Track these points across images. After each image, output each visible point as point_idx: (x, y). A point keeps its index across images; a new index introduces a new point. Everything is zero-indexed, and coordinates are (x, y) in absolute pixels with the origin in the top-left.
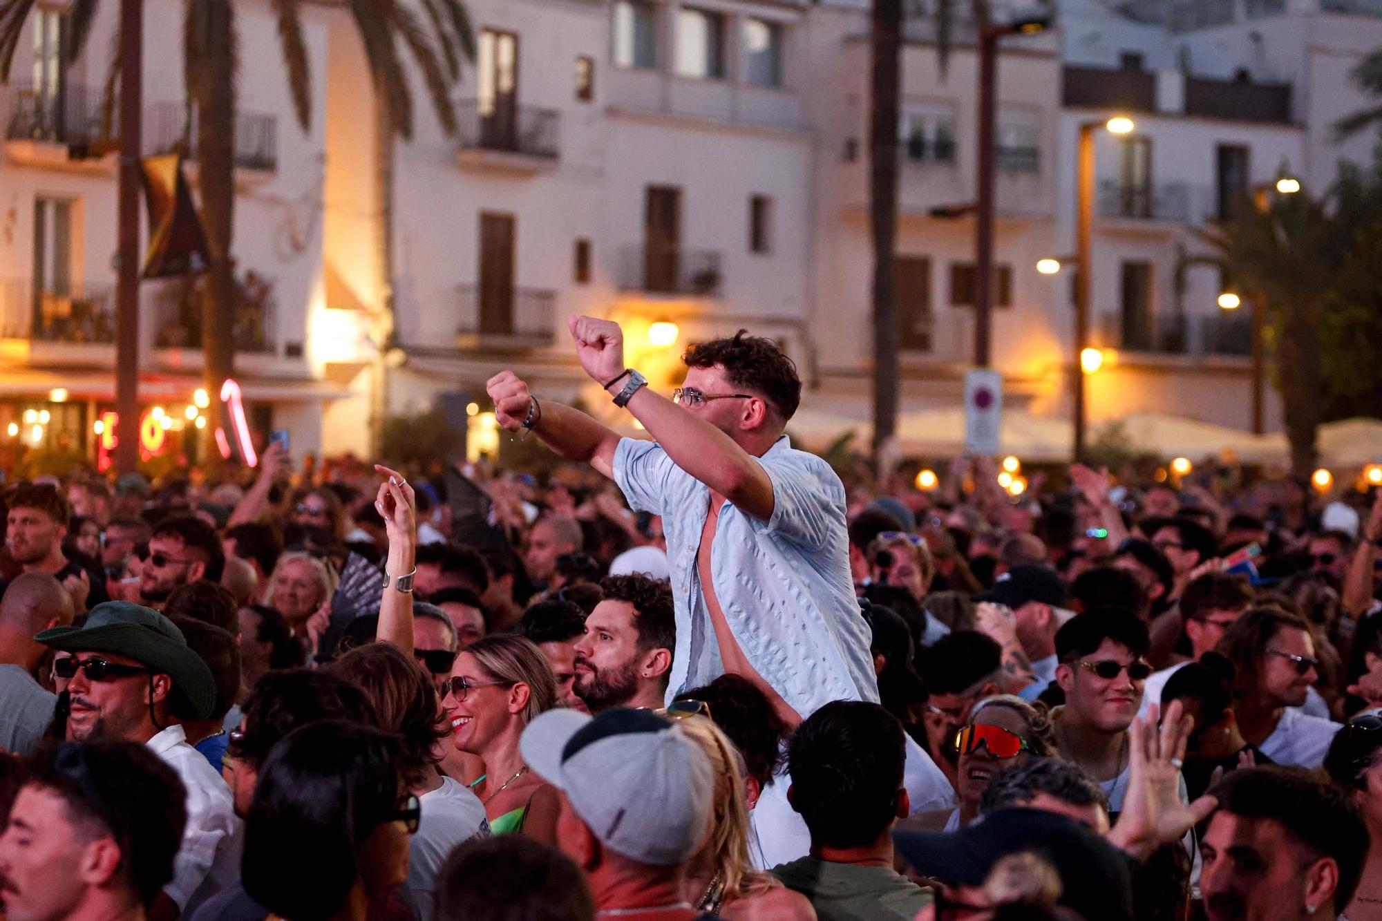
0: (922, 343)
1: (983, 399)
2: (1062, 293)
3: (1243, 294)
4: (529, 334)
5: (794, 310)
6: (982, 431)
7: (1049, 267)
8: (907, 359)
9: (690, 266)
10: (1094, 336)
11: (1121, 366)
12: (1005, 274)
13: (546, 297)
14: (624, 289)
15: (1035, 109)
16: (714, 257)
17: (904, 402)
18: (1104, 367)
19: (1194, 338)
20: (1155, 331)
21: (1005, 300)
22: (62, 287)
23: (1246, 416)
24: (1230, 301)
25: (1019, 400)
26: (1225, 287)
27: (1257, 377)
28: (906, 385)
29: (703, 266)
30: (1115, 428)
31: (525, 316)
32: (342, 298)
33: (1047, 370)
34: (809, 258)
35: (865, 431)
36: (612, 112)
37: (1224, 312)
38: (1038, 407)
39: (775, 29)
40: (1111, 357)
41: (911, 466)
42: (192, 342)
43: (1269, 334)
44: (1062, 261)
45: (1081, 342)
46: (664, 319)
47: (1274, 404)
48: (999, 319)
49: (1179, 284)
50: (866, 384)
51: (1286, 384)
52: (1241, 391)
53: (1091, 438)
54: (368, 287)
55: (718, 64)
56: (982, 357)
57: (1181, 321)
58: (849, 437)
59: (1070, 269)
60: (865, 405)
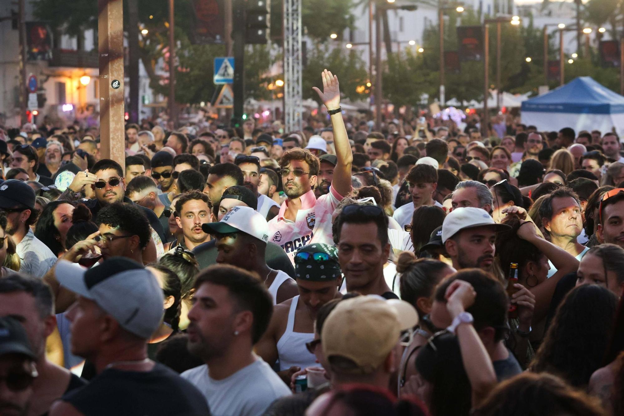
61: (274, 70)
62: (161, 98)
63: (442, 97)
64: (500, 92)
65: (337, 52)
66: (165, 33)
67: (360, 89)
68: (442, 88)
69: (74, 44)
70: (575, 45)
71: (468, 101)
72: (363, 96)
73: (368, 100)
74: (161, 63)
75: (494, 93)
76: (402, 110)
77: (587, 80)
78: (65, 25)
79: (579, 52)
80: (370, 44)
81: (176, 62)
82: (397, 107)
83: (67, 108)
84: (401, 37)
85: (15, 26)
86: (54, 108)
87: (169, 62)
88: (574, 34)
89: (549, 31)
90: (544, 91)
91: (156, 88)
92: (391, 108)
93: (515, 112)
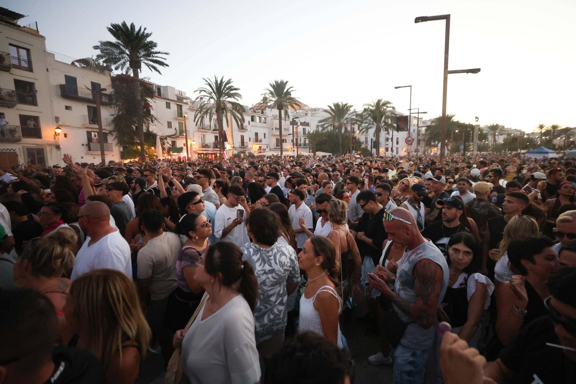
5: (268, 144)
9: (259, 140)
13: (247, 143)
15: (288, 125)
16: (261, 139)
22: (204, 143)
27: (310, 148)
31: (245, 145)
32: (229, 144)
34: (269, 139)
35: (280, 154)
36: (252, 126)
39: (265, 118)
42: (217, 148)
46: (257, 144)
54: (231, 142)
55: (260, 121)
61: (471, 147)
62: (449, 152)
63: (507, 151)
64: (521, 150)
65: (484, 144)
66: (450, 141)
67: (489, 150)
68: (507, 149)
69: (434, 143)
70: (540, 140)
71: (513, 151)
72: (490, 151)
73: (491, 152)
74: (449, 146)
75: (519, 150)
76: (498, 153)
77: (543, 147)
78: (432, 141)
79: (541, 141)
80: (492, 142)
81: (452, 146)
82: (497, 153)
83: (432, 154)
84: (498, 140)
85: (424, 141)
86: (430, 154)
87: (451, 146)
88: (539, 138)
89: (533, 138)
90: (531, 149)
91: (448, 150)
92: (495, 153)
93: (524, 154)
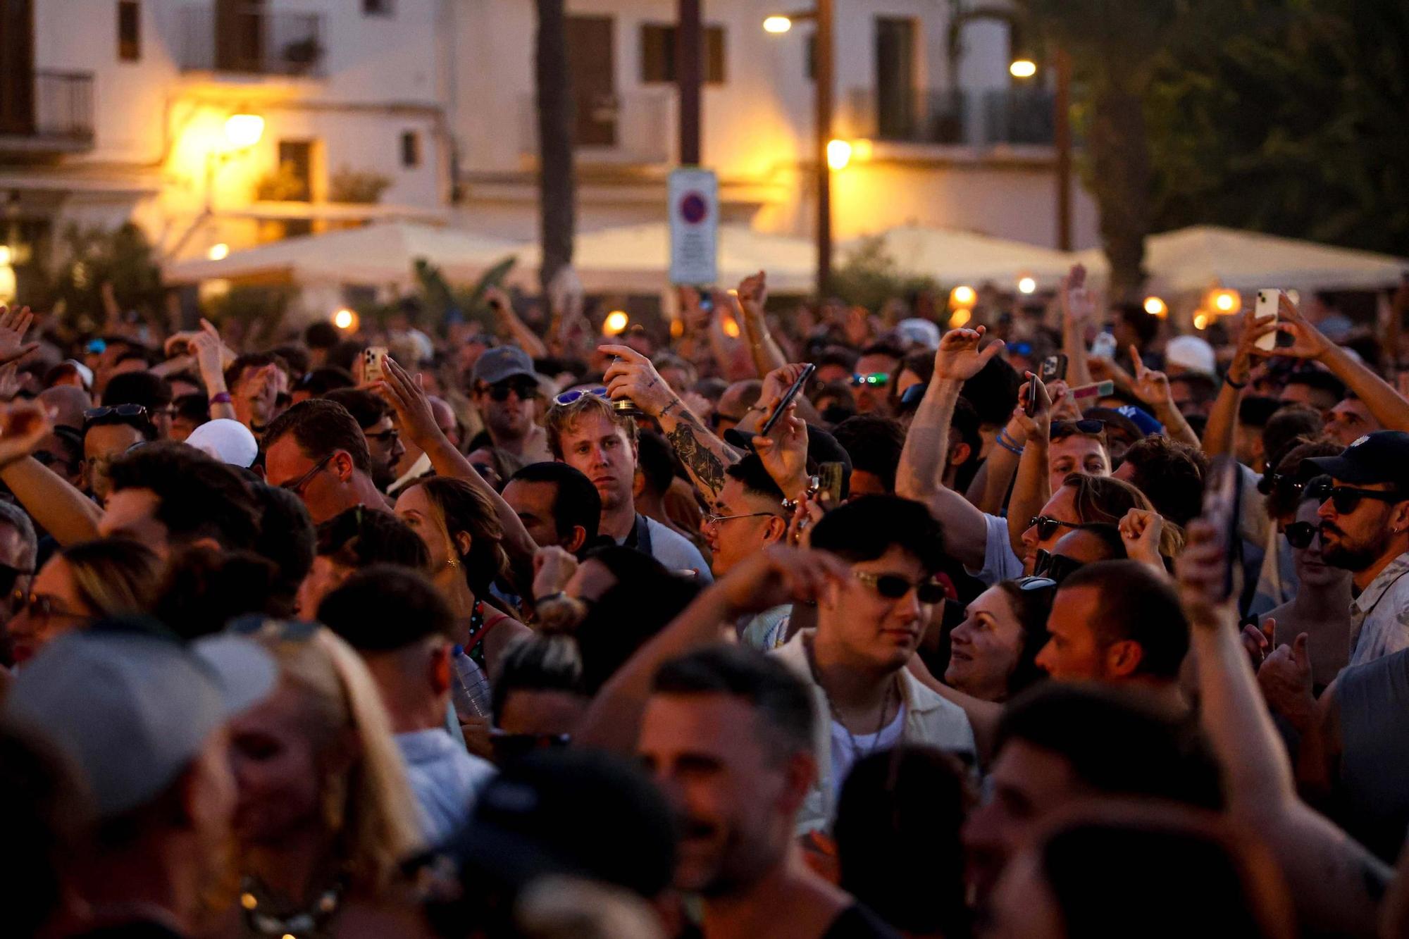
0: (606, 135)
1: (694, 209)
2: (796, 62)
3: (1039, 60)
4: (55, 135)
5: (426, 94)
6: (692, 252)
7: (777, 25)
8: (585, 158)
9: (280, 34)
10: (841, 123)
11: (876, 162)
12: (718, 35)
13: (79, 79)
14: (188, 67)
16: (313, 20)
17: (583, 218)
18: (853, 163)
19: (976, 123)
20: (922, 111)
21: (718, 76)
23: (1048, 225)
24: (1024, 69)
25: (741, 213)
26: (1016, 53)
27: (1062, 170)
28: (584, 193)
29: (298, 34)
30: (873, 246)
33: (775, 170)
35: (530, 256)
37: (1016, 82)
38: (764, 221)
40: (865, 149)
41: (595, 306)
43: (1076, 112)
44: (796, 17)
45: (823, 129)
46: (244, 109)
47: (1085, 209)
48: (711, 97)
49: (954, 47)
50: (530, 193)
51: (1100, 181)
52: (1042, 192)
53: (840, 261)
56: (690, 152)
57: (957, 97)
58: (509, 264)
59: (807, 27)
60: (530, 222)
